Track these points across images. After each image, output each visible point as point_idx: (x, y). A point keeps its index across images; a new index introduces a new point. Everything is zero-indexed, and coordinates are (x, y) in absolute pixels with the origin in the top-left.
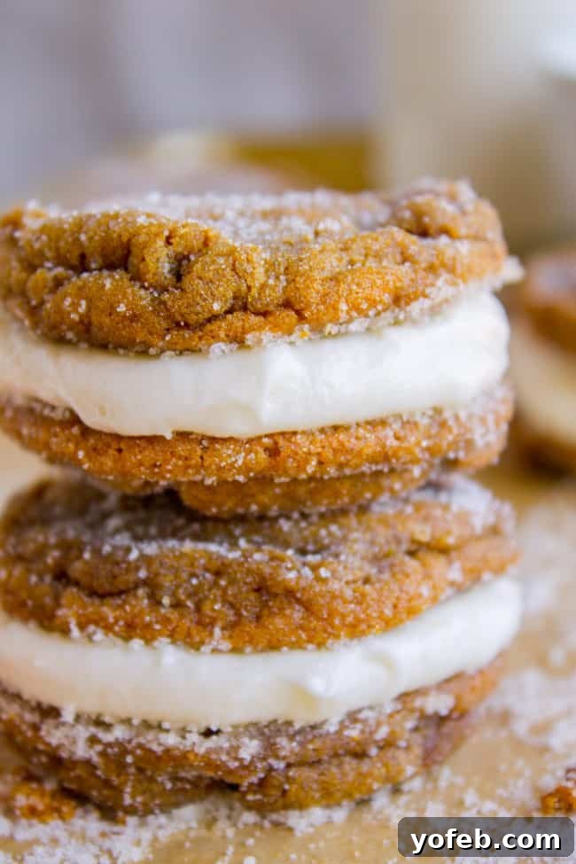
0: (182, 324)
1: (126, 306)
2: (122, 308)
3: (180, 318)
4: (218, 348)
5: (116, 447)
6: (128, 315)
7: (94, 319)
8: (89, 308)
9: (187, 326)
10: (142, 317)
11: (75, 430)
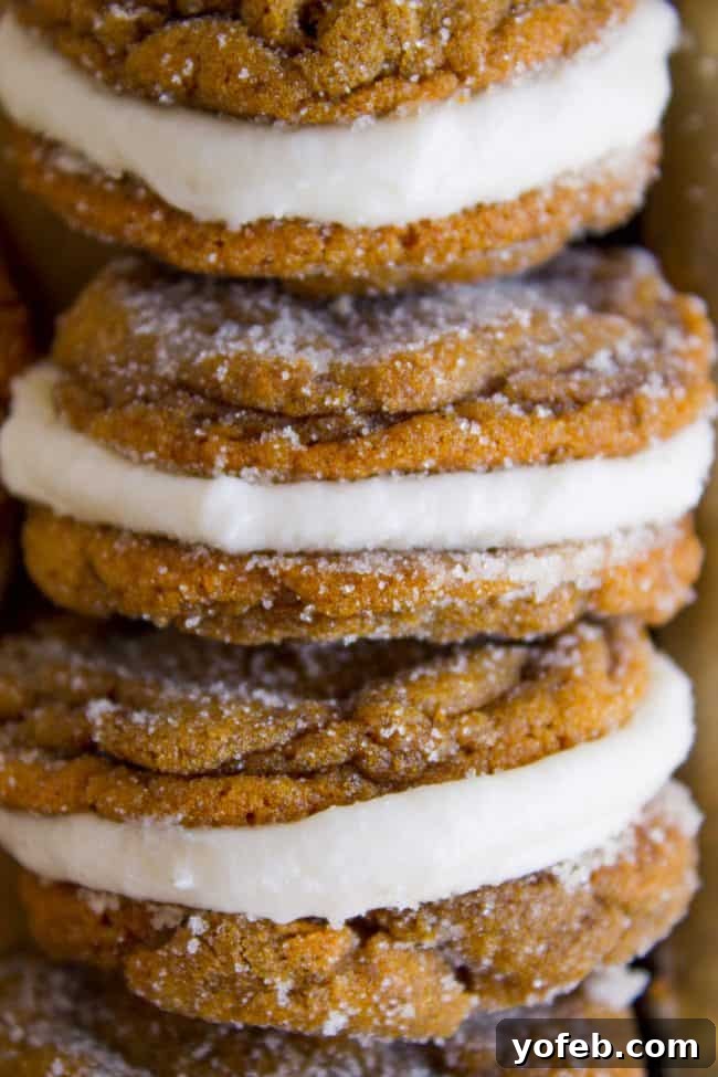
0: (322, 94)
1: (250, 72)
2: (244, 74)
3: (319, 87)
4: (364, 121)
5: (216, 239)
6: (251, 82)
7: (203, 83)
8: (197, 71)
9: (327, 98)
10: (270, 85)
11: (157, 216)
